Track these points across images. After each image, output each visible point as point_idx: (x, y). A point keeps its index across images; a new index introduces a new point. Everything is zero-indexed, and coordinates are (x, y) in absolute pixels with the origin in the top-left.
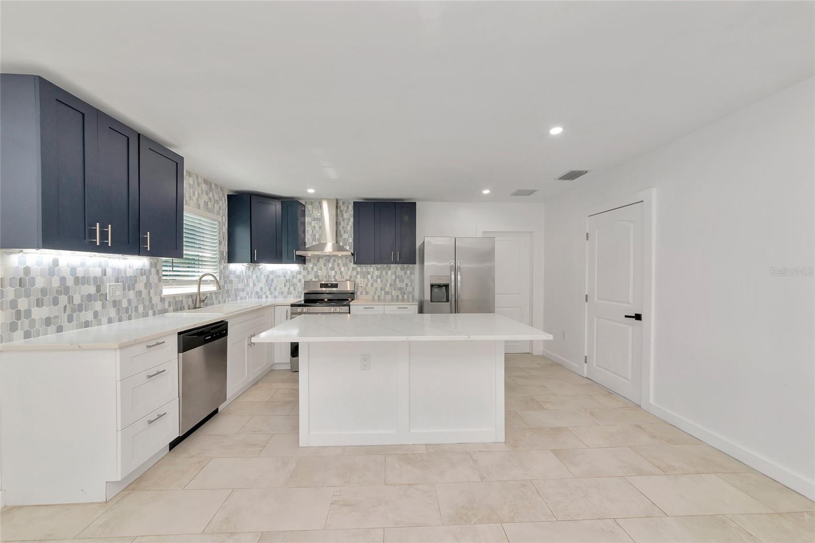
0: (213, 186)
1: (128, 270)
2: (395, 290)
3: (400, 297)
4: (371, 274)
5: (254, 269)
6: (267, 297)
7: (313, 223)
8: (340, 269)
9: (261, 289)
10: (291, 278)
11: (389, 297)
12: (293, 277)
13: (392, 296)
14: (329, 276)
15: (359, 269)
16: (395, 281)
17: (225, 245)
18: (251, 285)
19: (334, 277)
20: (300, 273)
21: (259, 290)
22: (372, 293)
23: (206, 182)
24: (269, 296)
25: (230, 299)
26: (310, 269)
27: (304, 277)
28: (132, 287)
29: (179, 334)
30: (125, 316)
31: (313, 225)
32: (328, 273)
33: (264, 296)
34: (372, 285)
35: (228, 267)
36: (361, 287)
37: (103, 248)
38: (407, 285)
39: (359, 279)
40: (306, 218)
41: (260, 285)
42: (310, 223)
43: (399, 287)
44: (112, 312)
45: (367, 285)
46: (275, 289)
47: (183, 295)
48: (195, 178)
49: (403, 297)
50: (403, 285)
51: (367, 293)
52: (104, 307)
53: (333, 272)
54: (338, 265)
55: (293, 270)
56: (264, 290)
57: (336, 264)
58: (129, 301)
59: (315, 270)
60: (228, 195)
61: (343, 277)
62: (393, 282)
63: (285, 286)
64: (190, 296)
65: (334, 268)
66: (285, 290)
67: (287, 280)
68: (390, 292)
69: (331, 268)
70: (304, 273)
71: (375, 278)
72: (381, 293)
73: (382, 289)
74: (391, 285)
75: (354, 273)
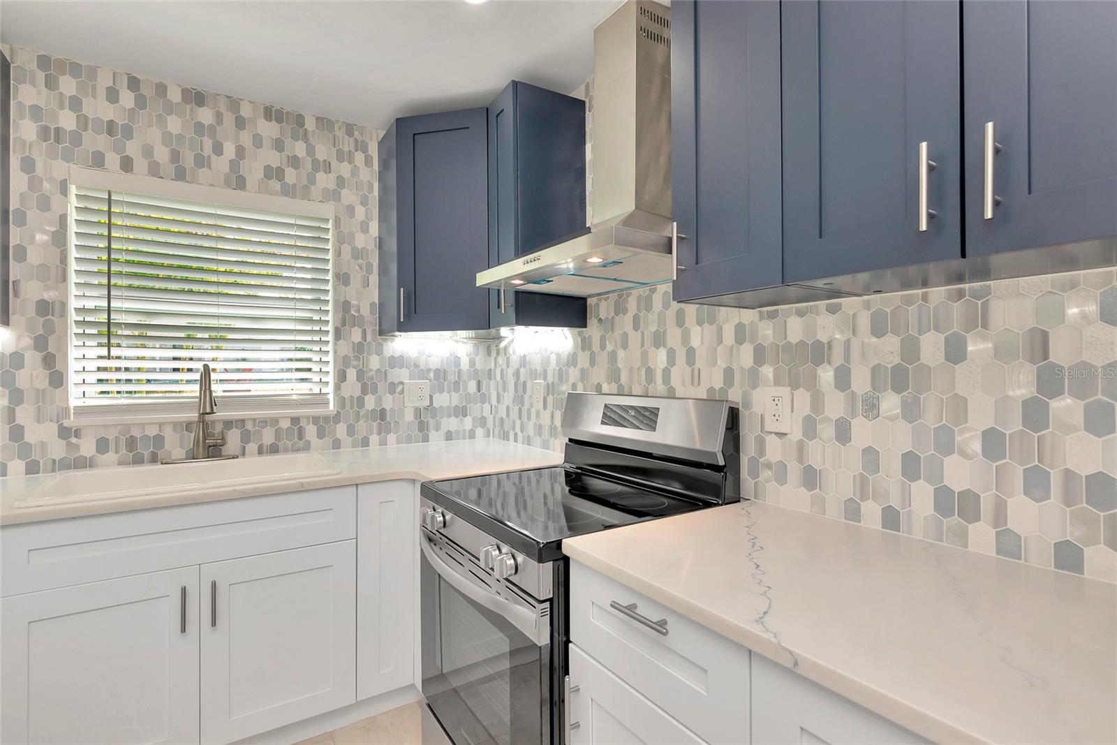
0: (310, 125)
4: (838, 359)
9: (508, 411)
12: (561, 376)
15: (767, 331)
16: (1035, 414)
18: (494, 398)
19: (666, 373)
20: (572, 360)
21: (504, 414)
22: (840, 485)
23: (272, 114)
32: (645, 355)
34: (845, 431)
35: (380, 345)
36: (781, 435)
45: (810, 427)
46: (529, 415)
48: (223, 109)
51: (811, 478)
59: (609, 347)
61: (696, 378)
62: (1014, 425)
65: (665, 335)
66: (546, 419)
67: (548, 385)
68: (986, 507)
69: (656, 335)
70: (583, 359)
71: (861, 382)
72: (907, 499)
73: (911, 466)
74: (993, 443)
75: (746, 356)
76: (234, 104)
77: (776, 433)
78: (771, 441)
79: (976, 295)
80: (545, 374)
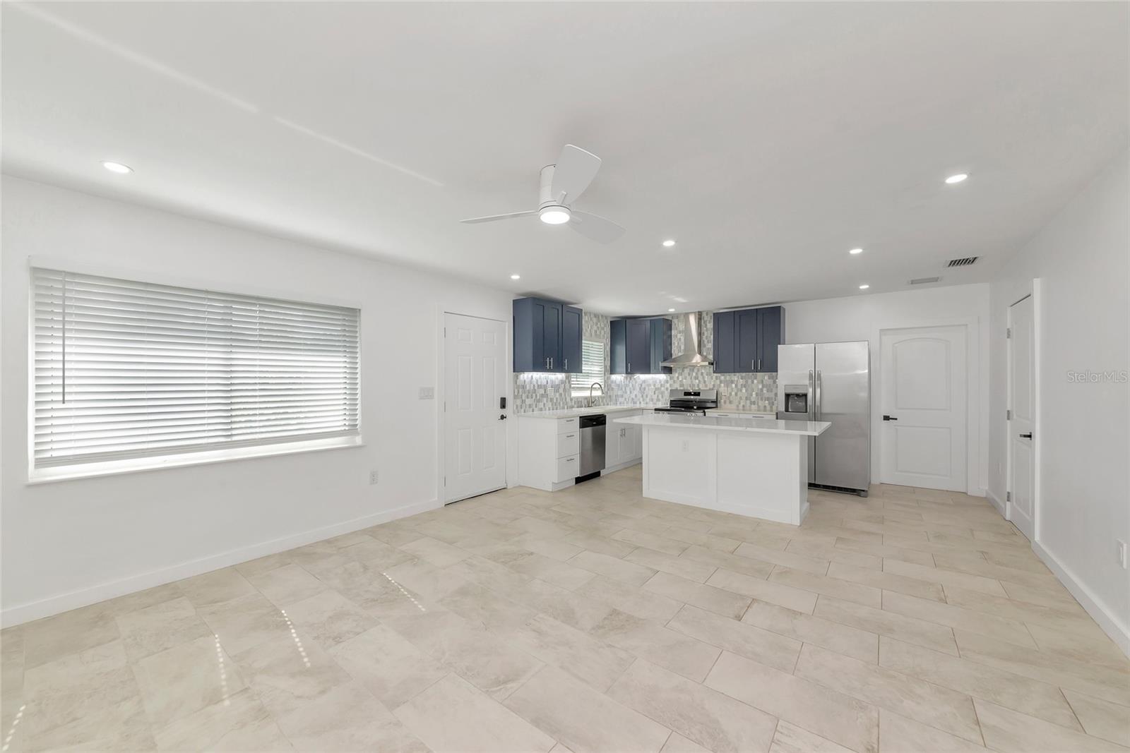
0: (601, 318)
1: (557, 381)
2: (762, 399)
3: (768, 408)
4: (735, 382)
5: (631, 379)
6: (640, 403)
7: (679, 336)
8: (704, 378)
9: (636, 396)
10: (659, 386)
11: (753, 407)
12: (661, 385)
13: (759, 407)
14: (694, 385)
15: (722, 378)
16: (762, 390)
17: (608, 361)
18: (629, 392)
19: (698, 385)
20: (667, 382)
21: (634, 397)
22: (736, 402)
23: (596, 316)
24: (642, 401)
25: (610, 401)
26: (676, 379)
27: (671, 385)
28: (558, 391)
29: (580, 417)
30: (555, 407)
31: (678, 337)
32: (692, 382)
34: (736, 394)
35: (610, 377)
36: (725, 395)
37: (550, 370)
39: (723, 389)
40: (673, 331)
41: (635, 392)
43: (767, 396)
44: (550, 405)
45: (731, 394)
46: (647, 396)
47: (582, 397)
49: (771, 407)
50: (772, 395)
52: (547, 401)
53: (697, 381)
54: (702, 373)
55: (661, 380)
56: (638, 397)
57: (699, 373)
58: (557, 399)
59: (680, 379)
60: (610, 322)
61: (706, 386)
63: (655, 393)
64: (586, 398)
65: (698, 377)
66: (655, 397)
67: (656, 389)
69: (695, 377)
70: (671, 382)
71: (739, 387)
72: (746, 403)
73: (747, 399)
74: (757, 394)
75: (718, 382)
76: (590, 313)
78: (723, 397)
80: (654, 385)
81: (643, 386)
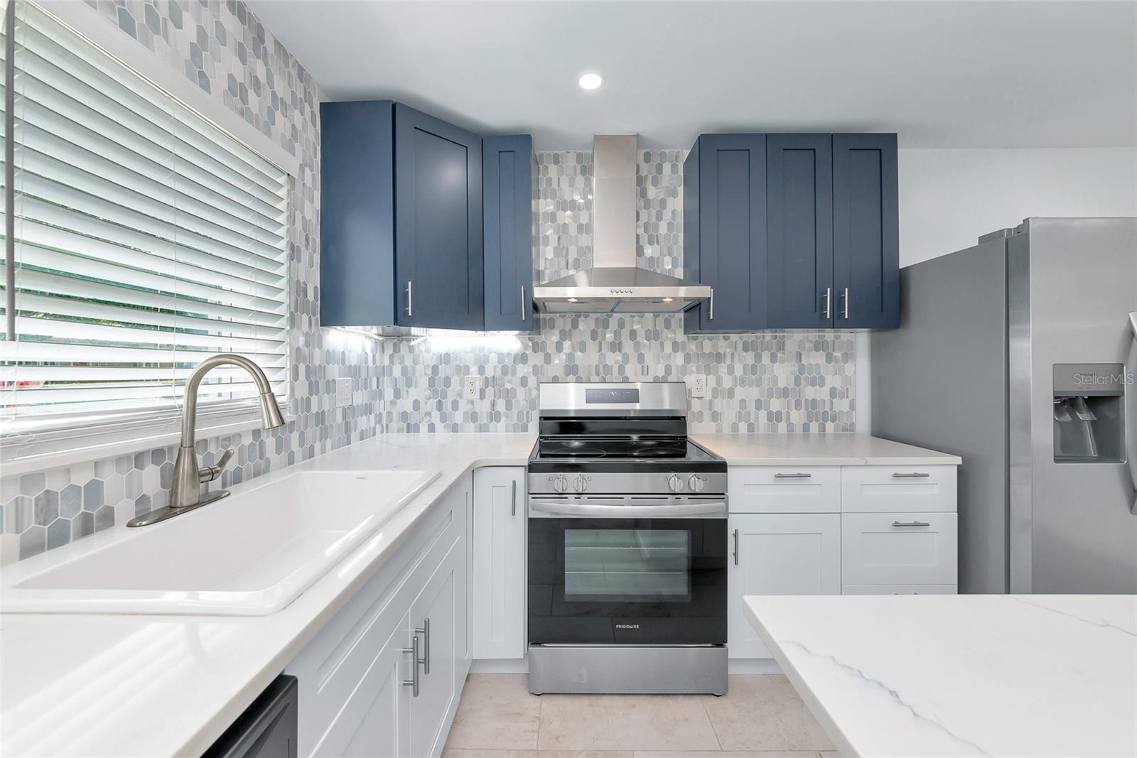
0: (269, 43)
2: (798, 408)
4: (728, 361)
6: (432, 428)
8: (637, 347)
9: (416, 404)
10: (499, 374)
11: (782, 428)
12: (505, 371)
13: (790, 427)
15: (693, 347)
16: (797, 382)
17: (312, 265)
18: (389, 394)
19: (621, 368)
20: (523, 358)
21: (409, 408)
22: (729, 416)
24: (439, 426)
25: (329, 442)
26: (551, 349)
31: (560, 221)
32: (602, 357)
33: (424, 427)
34: (731, 393)
35: (320, 338)
36: (700, 398)
38: (833, 392)
41: (413, 394)
42: (553, 217)
43: (810, 398)
45: (715, 393)
46: (455, 406)
49: (822, 428)
50: (823, 394)
51: (715, 417)
54: (633, 335)
55: (505, 351)
56: (424, 408)
57: (625, 333)
59: (567, 350)
60: (322, 104)
61: (646, 372)
62: (792, 385)
63: (482, 396)
65: (620, 343)
66: (484, 407)
67: (487, 379)
68: (784, 417)
69: (612, 344)
70: (535, 358)
71: (739, 371)
72: (757, 418)
73: (758, 405)
74: (785, 392)
75: (679, 359)
77: (697, 398)
78: (695, 402)
79: (780, 337)
80: (481, 370)
81: (442, 374)
